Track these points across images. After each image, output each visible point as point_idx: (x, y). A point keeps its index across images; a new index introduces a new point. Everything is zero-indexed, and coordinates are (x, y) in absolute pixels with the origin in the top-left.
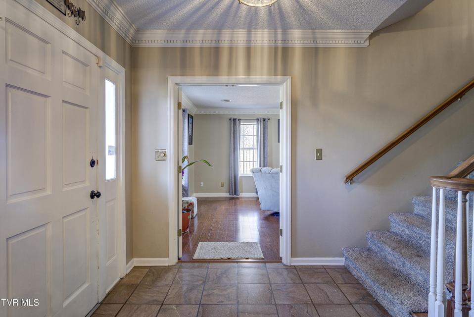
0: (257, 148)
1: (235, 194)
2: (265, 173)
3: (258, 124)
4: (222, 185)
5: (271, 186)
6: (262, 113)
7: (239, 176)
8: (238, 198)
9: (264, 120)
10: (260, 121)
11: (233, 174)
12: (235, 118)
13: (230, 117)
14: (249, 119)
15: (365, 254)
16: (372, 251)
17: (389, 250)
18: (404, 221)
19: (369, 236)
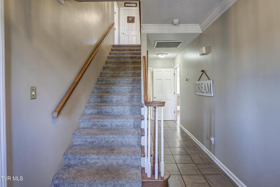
15: (73, 171)
16: (71, 166)
17: (95, 156)
18: (88, 134)
19: (69, 155)
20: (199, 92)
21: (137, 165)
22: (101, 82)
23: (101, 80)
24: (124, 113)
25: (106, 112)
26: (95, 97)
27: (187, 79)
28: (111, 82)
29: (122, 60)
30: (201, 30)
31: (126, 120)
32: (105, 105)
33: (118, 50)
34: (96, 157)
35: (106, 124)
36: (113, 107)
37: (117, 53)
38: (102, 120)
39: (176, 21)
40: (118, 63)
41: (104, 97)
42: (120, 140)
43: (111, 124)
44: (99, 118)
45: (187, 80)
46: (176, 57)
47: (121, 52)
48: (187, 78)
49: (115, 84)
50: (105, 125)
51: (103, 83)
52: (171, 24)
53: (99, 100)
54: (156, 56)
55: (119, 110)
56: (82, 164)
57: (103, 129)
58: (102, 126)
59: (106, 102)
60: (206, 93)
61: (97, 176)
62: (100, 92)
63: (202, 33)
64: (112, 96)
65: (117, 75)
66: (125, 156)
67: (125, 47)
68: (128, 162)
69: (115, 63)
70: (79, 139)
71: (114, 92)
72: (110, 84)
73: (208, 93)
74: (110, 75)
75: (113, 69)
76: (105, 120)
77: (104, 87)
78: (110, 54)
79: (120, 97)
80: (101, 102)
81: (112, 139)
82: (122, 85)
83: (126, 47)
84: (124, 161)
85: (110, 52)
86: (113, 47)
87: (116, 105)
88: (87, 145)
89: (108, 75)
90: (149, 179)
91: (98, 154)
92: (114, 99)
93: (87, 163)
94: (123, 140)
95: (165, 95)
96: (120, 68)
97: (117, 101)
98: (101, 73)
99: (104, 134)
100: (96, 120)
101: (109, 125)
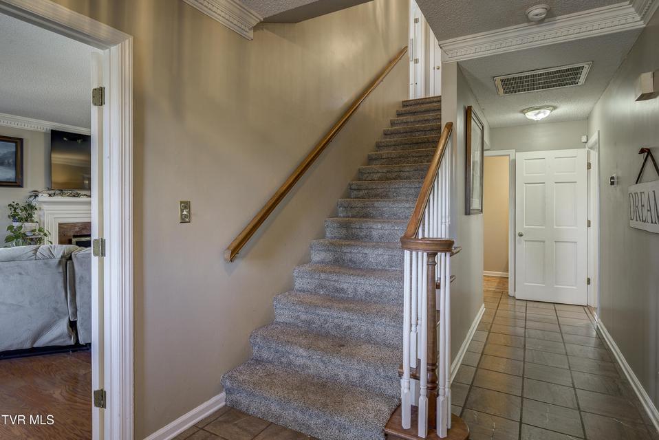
15: (260, 371)
16: (263, 361)
17: (302, 351)
18: (301, 303)
19: (258, 340)
20: (637, 220)
21: (390, 392)
22: (355, 192)
23: (356, 187)
24: (391, 266)
25: (351, 260)
26: (335, 225)
27: (612, 178)
28: (379, 191)
29: (419, 136)
30: (639, 18)
31: (387, 284)
32: (347, 245)
33: (414, 113)
34: (304, 354)
35: (345, 286)
36: (366, 251)
37: (409, 120)
38: (335, 278)
39: (537, 11)
40: (406, 144)
41: (353, 226)
42: (364, 326)
43: (355, 289)
44: (330, 272)
45: (612, 183)
46: (590, 113)
47: (420, 117)
48: (614, 175)
49: (387, 196)
50: (342, 289)
51: (361, 193)
52: (526, 24)
53: (344, 231)
54: (519, 116)
55: (380, 258)
56: (281, 363)
57: (336, 298)
58: (337, 290)
59: (356, 238)
60: (652, 222)
61: (295, 392)
62: (350, 214)
63: (645, 28)
64: (370, 224)
65: (396, 174)
66: (363, 365)
67: (434, 102)
68: (370, 380)
69: (398, 145)
70: (286, 312)
71: (381, 215)
72: (376, 196)
73: (656, 223)
74: (379, 175)
75: (390, 160)
76: (342, 278)
77: (358, 204)
78: (393, 124)
79: (387, 226)
80: (347, 238)
81: (348, 323)
82: (404, 198)
83: (436, 102)
84: (362, 377)
85: (391, 121)
86: (404, 106)
87: (374, 246)
88: (298, 327)
89: (376, 176)
90: (405, 431)
91: (308, 347)
92: (374, 233)
93: (290, 364)
94: (371, 329)
95: (555, 227)
96: (407, 157)
97: (381, 237)
98: (360, 172)
99: (330, 307)
100: (323, 276)
101: (350, 291)
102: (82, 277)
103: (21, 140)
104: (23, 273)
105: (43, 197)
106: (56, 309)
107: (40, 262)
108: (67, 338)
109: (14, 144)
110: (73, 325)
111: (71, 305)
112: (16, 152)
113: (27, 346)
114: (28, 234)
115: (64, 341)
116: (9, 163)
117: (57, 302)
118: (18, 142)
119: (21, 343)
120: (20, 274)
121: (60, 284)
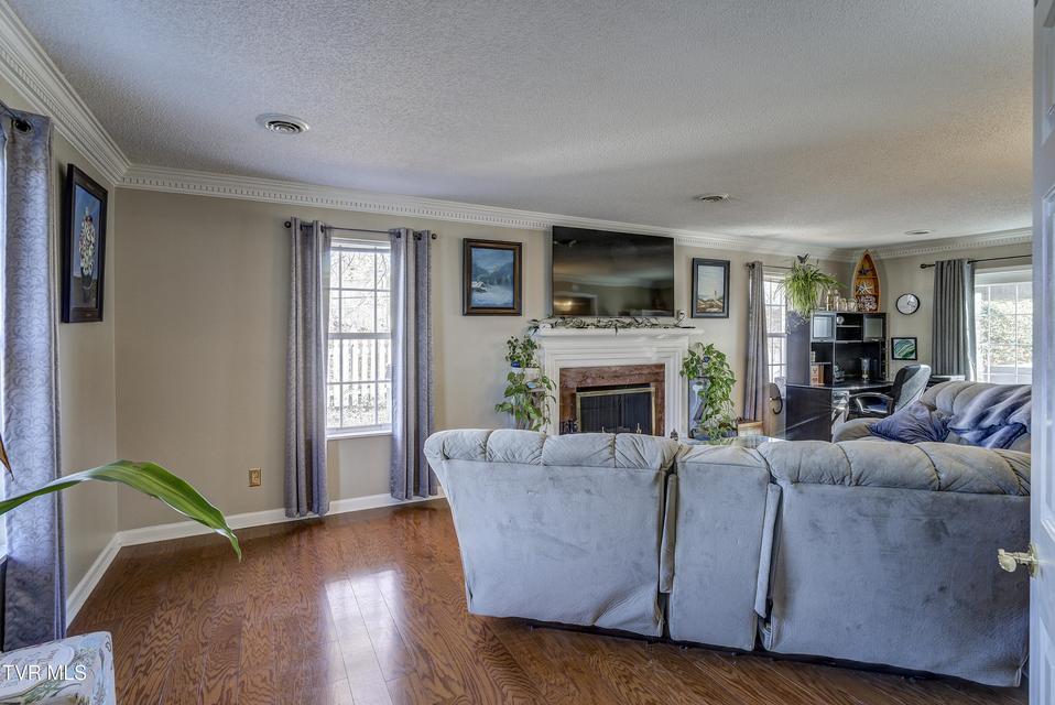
0: (394, 335)
1: (310, 508)
2: (510, 459)
3: (395, 250)
4: (254, 479)
5: (538, 517)
6: (411, 213)
7: (328, 436)
8: (319, 523)
9: (418, 237)
10: (403, 239)
11: (302, 434)
12: (309, 220)
13: (287, 216)
14: (363, 231)
102: (691, 511)
103: (520, 245)
104: (592, 491)
105: (545, 330)
106: (638, 566)
107: (623, 474)
108: (651, 625)
109: (511, 252)
110: (662, 599)
111: (666, 561)
112: (514, 263)
113: (587, 622)
114: (532, 386)
115: (646, 628)
116: (507, 280)
117: (642, 554)
118: (516, 248)
119: (578, 615)
120: (588, 492)
121: (652, 520)
